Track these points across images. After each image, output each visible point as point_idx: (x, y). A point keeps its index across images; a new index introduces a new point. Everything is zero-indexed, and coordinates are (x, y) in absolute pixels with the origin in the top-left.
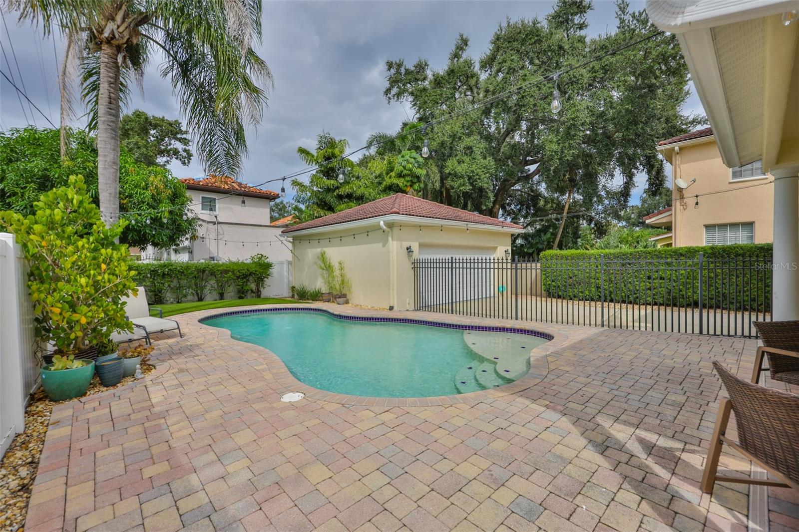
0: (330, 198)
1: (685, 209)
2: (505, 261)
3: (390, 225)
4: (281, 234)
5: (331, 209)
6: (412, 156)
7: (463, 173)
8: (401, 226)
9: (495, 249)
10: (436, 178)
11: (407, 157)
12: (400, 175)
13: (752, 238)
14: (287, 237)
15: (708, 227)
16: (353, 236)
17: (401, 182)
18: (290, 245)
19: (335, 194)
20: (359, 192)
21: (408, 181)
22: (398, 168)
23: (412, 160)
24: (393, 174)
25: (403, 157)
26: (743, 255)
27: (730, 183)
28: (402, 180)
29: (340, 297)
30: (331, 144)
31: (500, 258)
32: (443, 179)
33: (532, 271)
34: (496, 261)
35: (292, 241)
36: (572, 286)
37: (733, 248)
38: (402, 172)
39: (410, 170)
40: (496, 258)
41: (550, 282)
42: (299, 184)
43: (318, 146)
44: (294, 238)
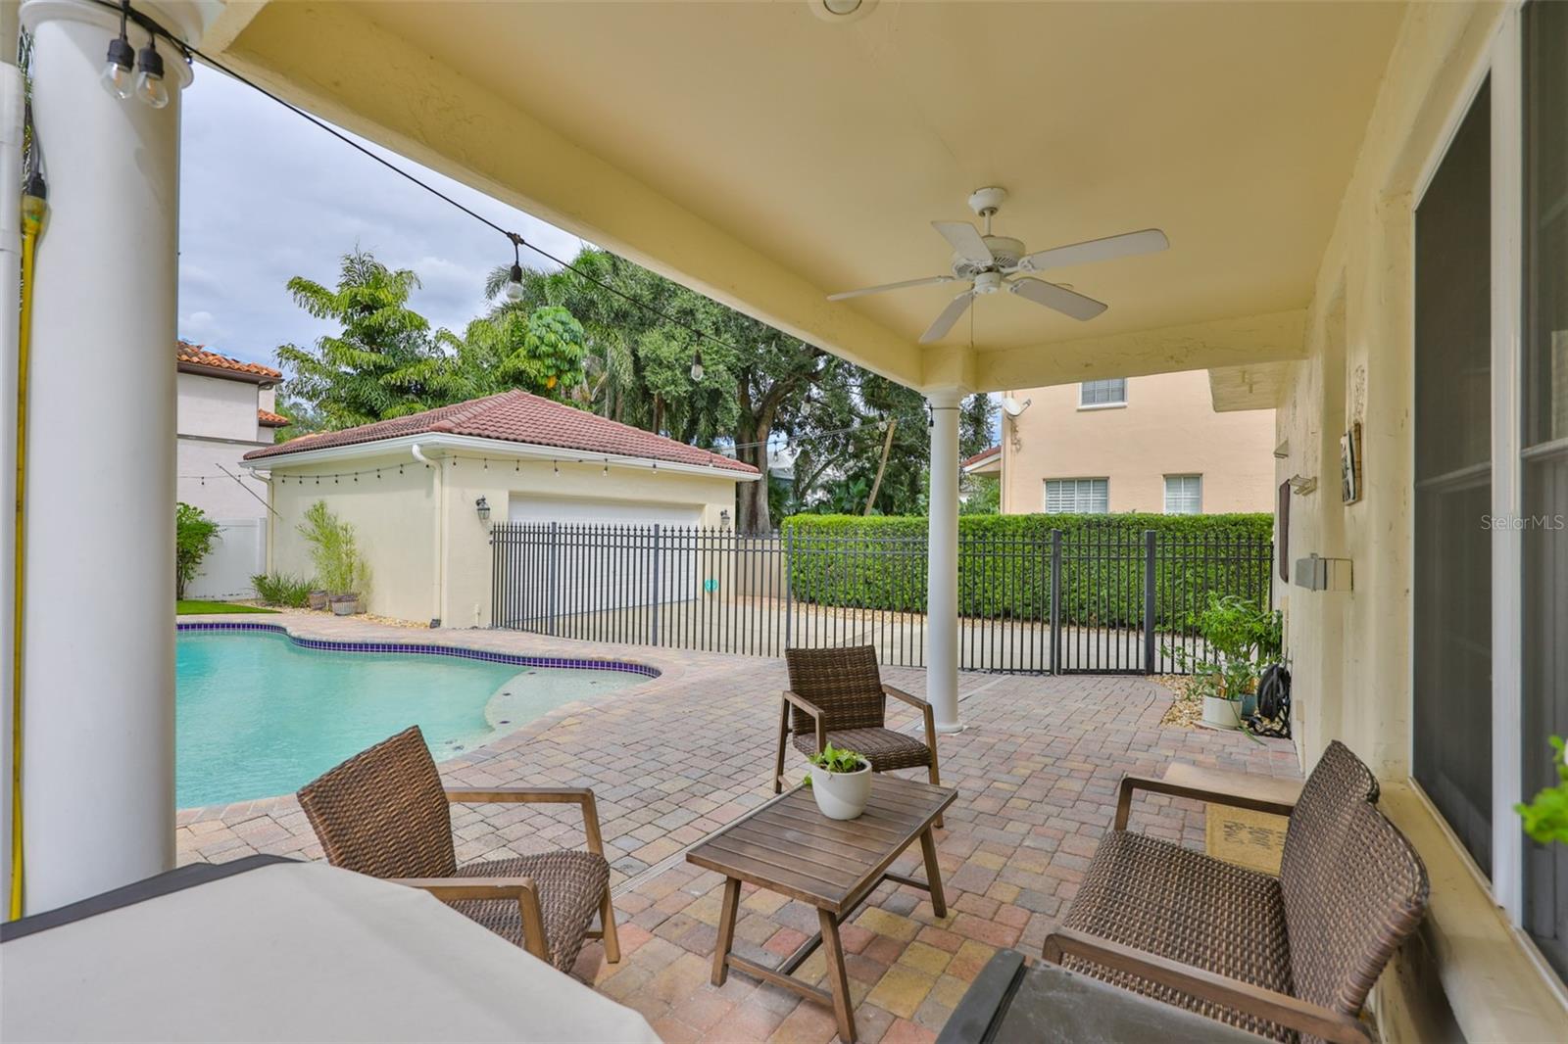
0: (371, 392)
1: (1018, 450)
2: (717, 534)
3: (438, 455)
4: (242, 460)
5: (374, 414)
6: (558, 318)
7: (672, 359)
8: (456, 456)
9: (700, 507)
10: (624, 366)
11: (548, 319)
12: (534, 355)
13: (1105, 503)
14: (255, 468)
15: (1048, 482)
16: (377, 474)
17: (532, 368)
18: (262, 489)
19: (381, 382)
20: (435, 383)
21: (549, 367)
22: (531, 339)
23: (559, 328)
24: (522, 352)
25: (540, 317)
26: (1068, 532)
27: (1079, 411)
28: (537, 364)
29: (339, 600)
30: (376, 276)
31: (708, 529)
32: (638, 367)
33: (772, 555)
34: (700, 534)
35: (269, 477)
36: (833, 580)
37: (1053, 520)
38: (537, 347)
39: (554, 346)
40: (700, 529)
41: (796, 574)
42: (296, 358)
43: (343, 280)
44: (274, 471)
